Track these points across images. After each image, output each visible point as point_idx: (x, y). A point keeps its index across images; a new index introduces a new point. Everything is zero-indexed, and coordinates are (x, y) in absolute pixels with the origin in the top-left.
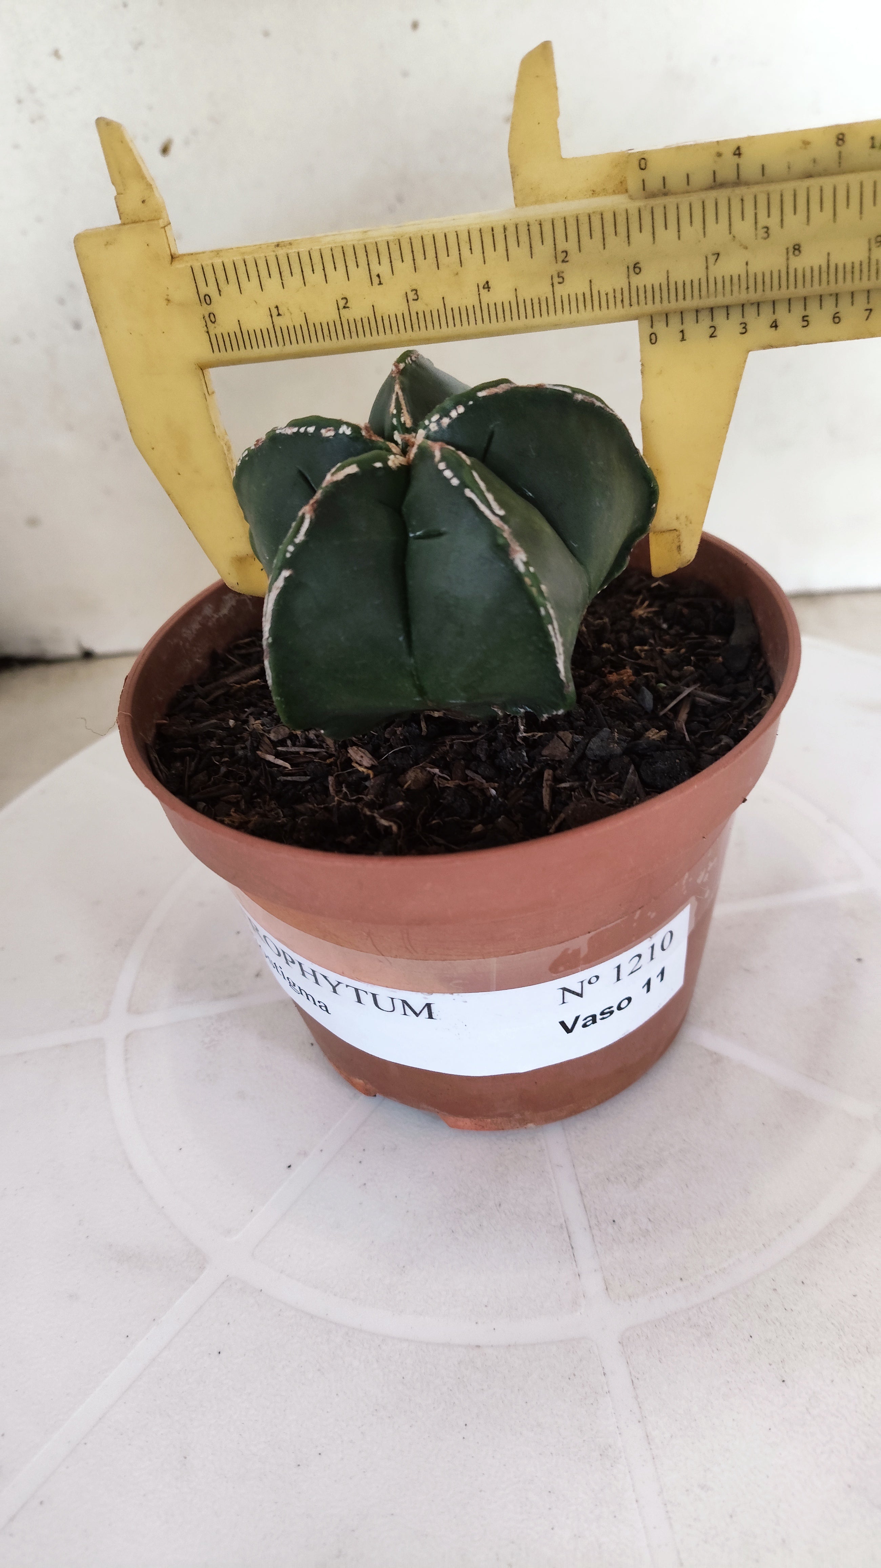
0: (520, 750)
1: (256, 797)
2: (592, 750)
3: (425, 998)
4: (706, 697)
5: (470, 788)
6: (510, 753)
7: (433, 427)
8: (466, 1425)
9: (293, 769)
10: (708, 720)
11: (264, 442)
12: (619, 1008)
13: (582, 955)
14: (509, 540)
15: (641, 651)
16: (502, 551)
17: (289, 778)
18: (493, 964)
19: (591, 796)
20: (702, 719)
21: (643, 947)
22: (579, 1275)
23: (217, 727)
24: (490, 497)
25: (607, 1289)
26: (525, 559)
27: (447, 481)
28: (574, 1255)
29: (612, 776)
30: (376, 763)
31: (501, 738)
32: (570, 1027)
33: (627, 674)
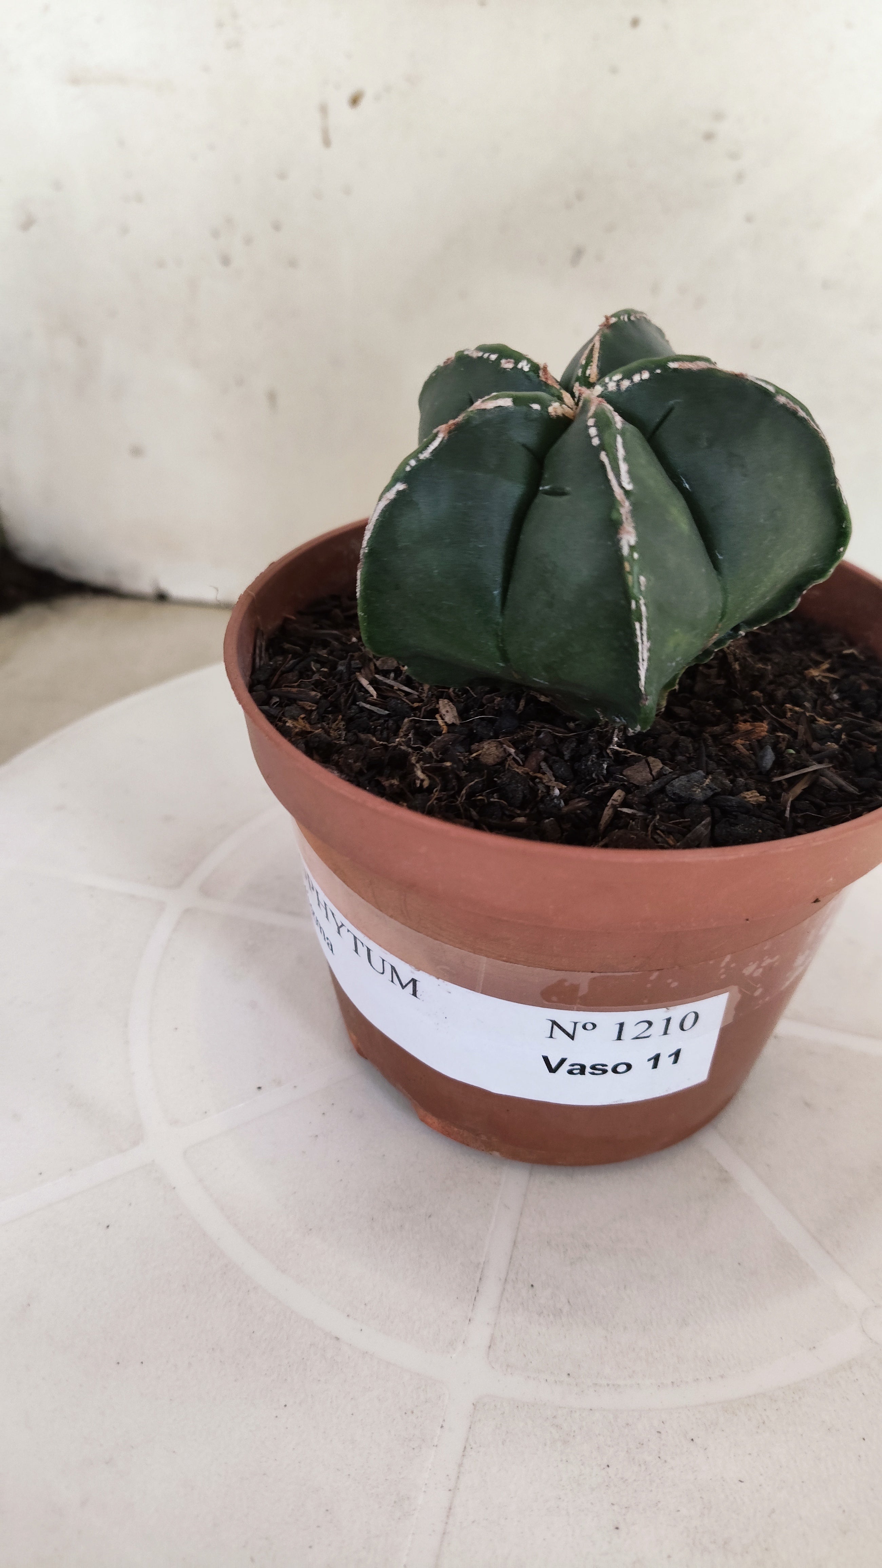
0: (604, 761)
1: (329, 712)
2: (673, 786)
3: (412, 972)
4: (833, 779)
5: (537, 780)
6: (592, 761)
7: (612, 386)
8: (285, 1406)
9: (379, 699)
10: (825, 804)
11: (452, 361)
12: (615, 1070)
13: (580, 994)
14: (624, 518)
15: (791, 710)
16: (613, 527)
17: (368, 706)
18: (484, 964)
19: (647, 831)
20: (818, 801)
21: (658, 1015)
22: (470, 1320)
23: (337, 638)
24: (623, 467)
25: (490, 1347)
26: (633, 542)
27: (590, 438)
28: (475, 1298)
29: (681, 820)
30: (458, 722)
31: (590, 742)
32: (553, 1066)
33: (763, 728)
